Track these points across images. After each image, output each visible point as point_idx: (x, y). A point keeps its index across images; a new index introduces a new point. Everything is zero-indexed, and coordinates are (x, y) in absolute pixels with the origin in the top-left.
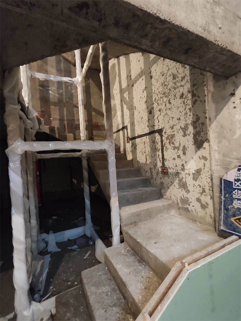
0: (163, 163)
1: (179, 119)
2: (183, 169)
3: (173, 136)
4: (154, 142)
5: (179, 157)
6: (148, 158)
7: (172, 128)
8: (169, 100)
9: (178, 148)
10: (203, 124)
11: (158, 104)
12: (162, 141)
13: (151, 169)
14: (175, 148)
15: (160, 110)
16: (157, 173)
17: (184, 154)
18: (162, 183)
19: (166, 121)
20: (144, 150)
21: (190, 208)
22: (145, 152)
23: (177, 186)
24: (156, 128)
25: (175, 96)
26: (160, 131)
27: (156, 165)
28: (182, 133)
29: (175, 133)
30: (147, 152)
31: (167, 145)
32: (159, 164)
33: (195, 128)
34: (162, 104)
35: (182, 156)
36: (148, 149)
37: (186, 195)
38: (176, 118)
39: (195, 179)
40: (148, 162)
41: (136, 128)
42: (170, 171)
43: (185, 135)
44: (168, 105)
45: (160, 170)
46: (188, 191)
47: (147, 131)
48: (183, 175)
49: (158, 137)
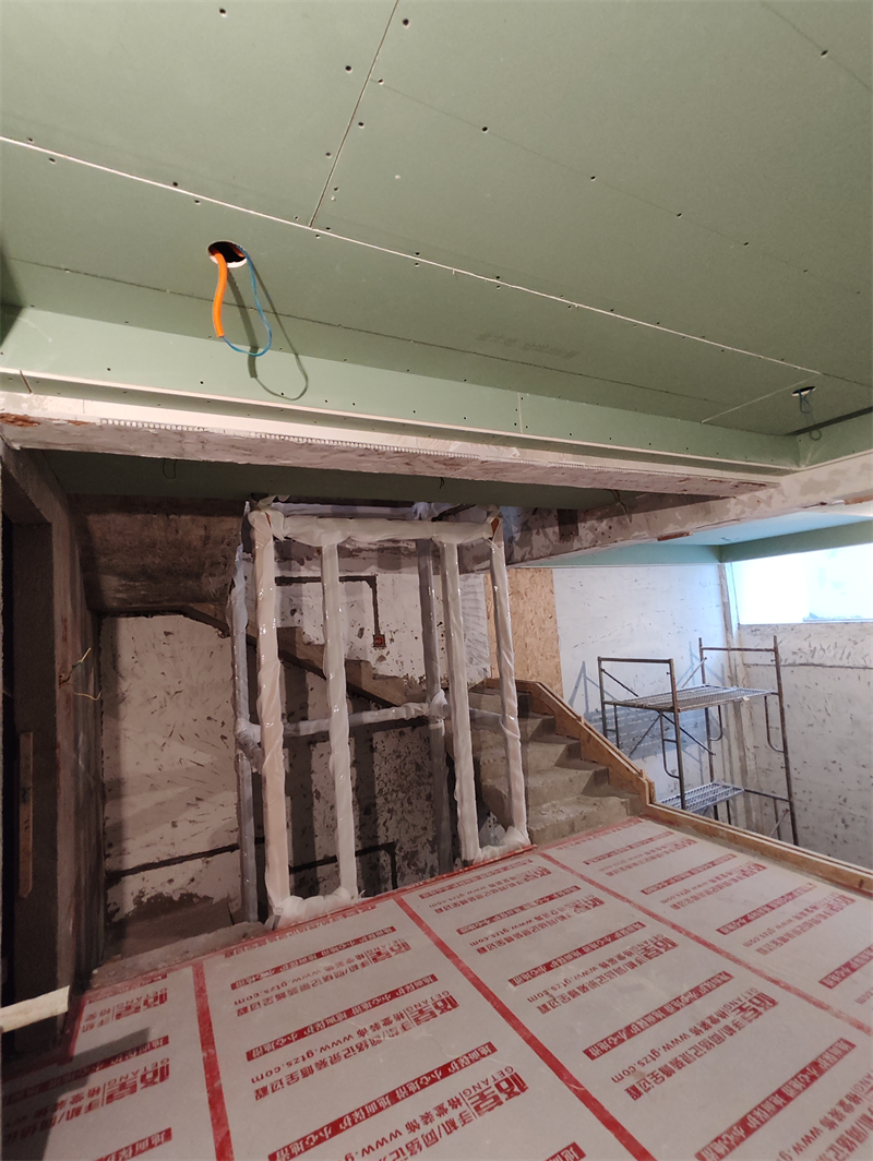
1: (425, 829)
3: (415, 853)
4: (373, 867)
7: (414, 842)
8: (409, 799)
9: (423, 871)
11: (386, 799)
12: (393, 863)
14: (418, 871)
15: (390, 811)
19: (403, 831)
24: (382, 841)
25: (419, 794)
26: (390, 848)
29: (419, 848)
34: (395, 802)
38: (419, 827)
43: (432, 853)
44: (406, 805)
49: (384, 858)
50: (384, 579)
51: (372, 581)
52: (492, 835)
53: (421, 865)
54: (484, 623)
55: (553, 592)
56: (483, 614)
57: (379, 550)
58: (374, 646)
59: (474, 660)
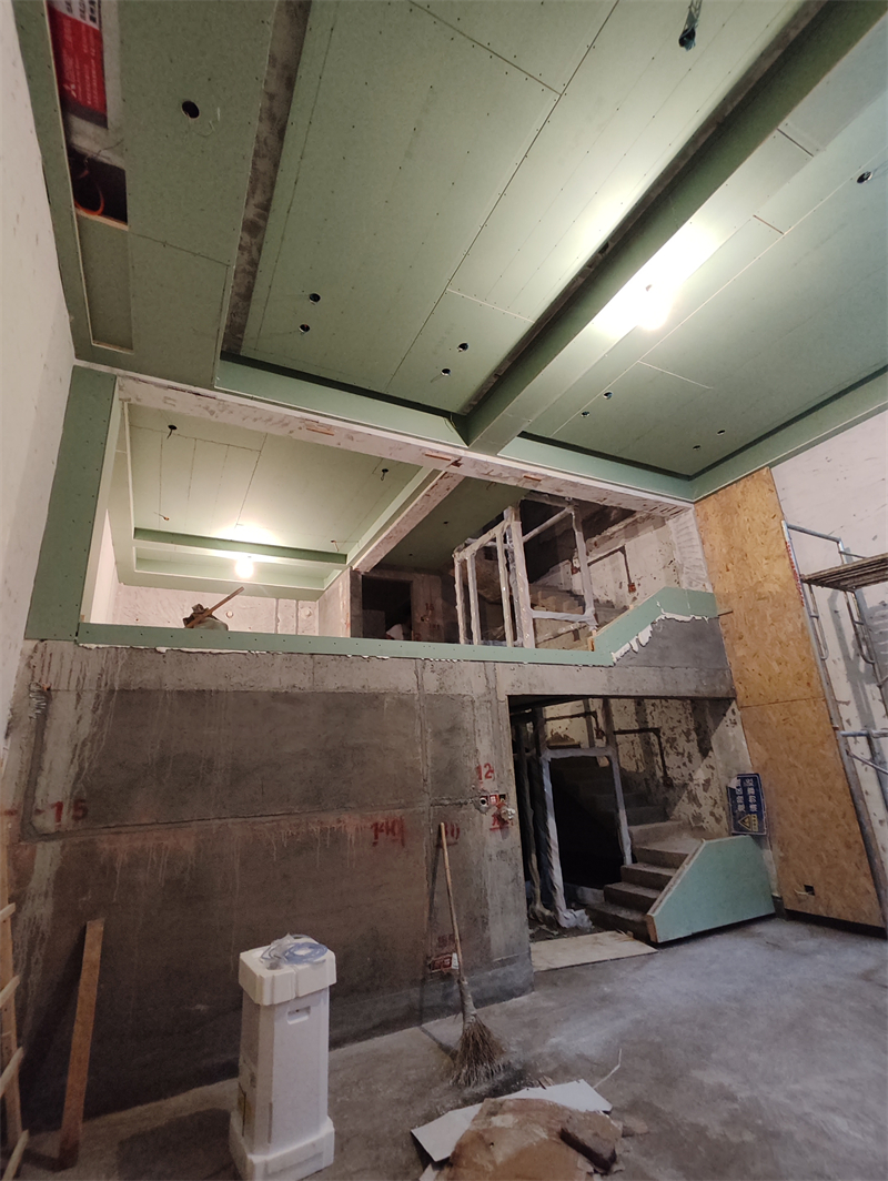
0: (665, 772)
1: (680, 722)
2: (691, 780)
3: (675, 740)
4: (647, 743)
5: (684, 764)
6: (640, 764)
7: (672, 729)
9: (683, 754)
10: (705, 732)
12: (660, 744)
13: (646, 780)
14: (678, 754)
15: (653, 705)
16: (657, 786)
17: (690, 761)
18: (666, 799)
19: (664, 721)
20: (632, 753)
21: (704, 825)
22: (634, 756)
23: (687, 800)
24: (650, 726)
26: (657, 731)
27: (654, 774)
28: (684, 738)
29: (677, 736)
30: (638, 756)
31: (668, 749)
32: (659, 774)
33: (698, 735)
35: (688, 763)
36: (639, 752)
37: (698, 811)
38: (675, 720)
39: (705, 790)
40: (641, 771)
41: (616, 719)
42: (675, 782)
43: (688, 741)
45: (661, 781)
46: (700, 806)
47: (635, 726)
48: (692, 786)
49: (653, 738)
50: (630, 545)
51: (622, 550)
52: (731, 734)
54: (699, 549)
55: (773, 490)
56: (697, 541)
57: (625, 527)
58: (630, 591)
59: (694, 583)
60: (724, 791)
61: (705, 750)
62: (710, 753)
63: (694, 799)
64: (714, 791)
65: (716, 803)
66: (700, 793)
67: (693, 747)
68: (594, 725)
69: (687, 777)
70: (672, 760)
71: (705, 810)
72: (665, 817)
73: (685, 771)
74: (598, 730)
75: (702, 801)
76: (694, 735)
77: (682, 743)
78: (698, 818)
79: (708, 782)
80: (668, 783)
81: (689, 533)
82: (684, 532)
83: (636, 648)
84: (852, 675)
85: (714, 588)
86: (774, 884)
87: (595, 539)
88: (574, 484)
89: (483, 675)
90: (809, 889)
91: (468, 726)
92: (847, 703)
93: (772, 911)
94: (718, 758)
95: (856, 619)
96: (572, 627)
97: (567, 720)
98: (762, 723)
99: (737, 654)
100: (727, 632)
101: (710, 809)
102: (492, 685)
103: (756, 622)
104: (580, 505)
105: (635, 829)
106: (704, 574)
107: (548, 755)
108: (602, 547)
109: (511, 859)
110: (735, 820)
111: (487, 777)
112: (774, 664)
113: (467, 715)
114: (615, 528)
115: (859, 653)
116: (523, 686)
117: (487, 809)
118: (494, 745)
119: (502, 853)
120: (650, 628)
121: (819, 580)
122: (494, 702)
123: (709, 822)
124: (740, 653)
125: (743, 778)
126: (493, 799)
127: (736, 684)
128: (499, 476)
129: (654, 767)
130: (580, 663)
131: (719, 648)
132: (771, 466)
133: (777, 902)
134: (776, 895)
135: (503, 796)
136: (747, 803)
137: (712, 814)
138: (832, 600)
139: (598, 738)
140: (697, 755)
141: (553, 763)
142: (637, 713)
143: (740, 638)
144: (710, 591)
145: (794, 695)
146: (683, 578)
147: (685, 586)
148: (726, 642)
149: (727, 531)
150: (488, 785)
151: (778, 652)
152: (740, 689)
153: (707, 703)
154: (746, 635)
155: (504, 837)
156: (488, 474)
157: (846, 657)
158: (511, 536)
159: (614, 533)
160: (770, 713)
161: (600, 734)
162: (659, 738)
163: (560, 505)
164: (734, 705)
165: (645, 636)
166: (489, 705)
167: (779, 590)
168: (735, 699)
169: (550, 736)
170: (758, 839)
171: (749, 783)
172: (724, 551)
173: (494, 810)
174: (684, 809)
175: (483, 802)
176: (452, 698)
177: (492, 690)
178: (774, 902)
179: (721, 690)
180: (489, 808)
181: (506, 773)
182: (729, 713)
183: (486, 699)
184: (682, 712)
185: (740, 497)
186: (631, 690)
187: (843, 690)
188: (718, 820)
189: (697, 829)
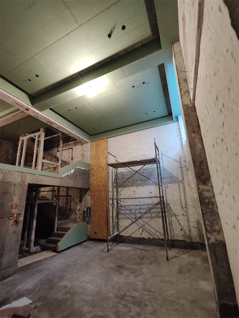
0: (70, 207)
1: (76, 194)
2: (76, 209)
3: (74, 198)
4: (67, 199)
6: (64, 205)
7: (74, 196)
10: (82, 197)
12: (70, 200)
13: (65, 209)
15: (71, 189)
16: (68, 210)
17: (77, 204)
18: (69, 214)
19: (73, 194)
21: (77, 220)
22: (63, 202)
23: (74, 214)
24: (69, 195)
26: (70, 196)
27: (67, 207)
29: (75, 198)
30: (64, 203)
31: (72, 201)
32: (69, 207)
36: (65, 201)
39: (79, 211)
40: (64, 206)
41: (60, 192)
42: (72, 209)
43: (77, 199)
46: (77, 215)
47: (65, 195)
48: (76, 210)
49: (69, 198)
50: (74, 148)
51: (72, 148)
52: (87, 198)
53: (75, 201)
54: (89, 153)
55: (107, 143)
56: (89, 151)
57: (74, 143)
58: (71, 160)
59: (87, 161)
60: (83, 211)
61: (81, 201)
62: (82, 202)
63: (76, 214)
64: (81, 211)
65: (80, 214)
66: (77, 212)
67: (78, 201)
68: (54, 194)
69: (75, 208)
70: (72, 204)
71: (77, 217)
72: (68, 218)
73: (75, 206)
74: (55, 195)
75: (77, 214)
76: (79, 197)
77: (76, 199)
78: (76, 218)
79: (80, 209)
80: (70, 209)
81: (88, 148)
82: (87, 148)
83: (69, 174)
84: (113, 186)
85: (91, 163)
86: (89, 233)
87: (66, 144)
88: (63, 128)
89: (21, 176)
90: (95, 233)
91: (11, 192)
92: (111, 192)
93: (87, 239)
94: (83, 203)
95: (116, 175)
96: (54, 166)
97: (47, 192)
98: (94, 195)
99: (92, 178)
100: (91, 174)
101: (79, 216)
102: (23, 180)
103: (98, 172)
104: (63, 134)
105: (59, 222)
106: (89, 159)
107: (38, 202)
108: (67, 146)
109: (17, 234)
110: (84, 218)
111: (14, 208)
112: (99, 182)
113: (12, 188)
114: (71, 143)
115: (115, 182)
116: (34, 181)
117: (12, 219)
118: (20, 198)
119: (14, 232)
120: (74, 170)
121: (111, 165)
122: (23, 185)
123: (78, 219)
124: (93, 179)
125: (87, 208)
126: (15, 215)
127: (91, 186)
128: (41, 118)
129: (67, 206)
130: (53, 177)
131: (89, 177)
132: (108, 138)
133: (89, 237)
134: (89, 235)
135: (19, 214)
136: (87, 214)
137: (79, 217)
138: (112, 170)
139: (55, 197)
140: (79, 202)
141: (39, 204)
142: (66, 191)
143: (94, 175)
144: (90, 163)
145: (101, 189)
146: (85, 159)
147: (85, 161)
148: (91, 176)
149: (96, 150)
150: (15, 211)
151: (100, 180)
152: (91, 187)
153: (83, 190)
154: (95, 175)
155: (16, 227)
156: (37, 116)
157: (112, 182)
158: (41, 137)
159: (71, 144)
160: (96, 193)
161: (55, 196)
162: (71, 198)
163: (58, 132)
164: (89, 191)
165: (72, 172)
166: (21, 186)
167: (103, 165)
168: (90, 189)
169: (40, 196)
170: (88, 223)
171: (89, 209)
172: (95, 154)
173: (15, 219)
174: (73, 216)
175: (11, 216)
176: (7, 183)
177: (23, 181)
178: (88, 237)
179: (87, 187)
180: (13, 218)
181: (22, 207)
182: (88, 193)
183: (20, 184)
184: (77, 191)
185: (100, 143)
186: (66, 185)
187: (110, 189)
188: (80, 219)
189: (75, 221)
